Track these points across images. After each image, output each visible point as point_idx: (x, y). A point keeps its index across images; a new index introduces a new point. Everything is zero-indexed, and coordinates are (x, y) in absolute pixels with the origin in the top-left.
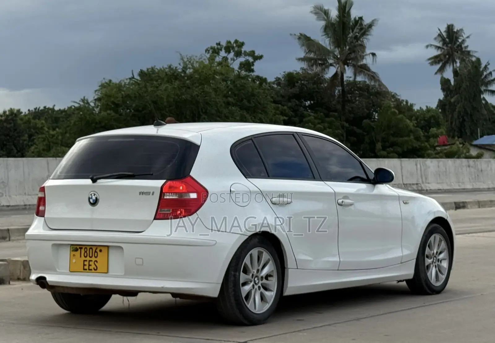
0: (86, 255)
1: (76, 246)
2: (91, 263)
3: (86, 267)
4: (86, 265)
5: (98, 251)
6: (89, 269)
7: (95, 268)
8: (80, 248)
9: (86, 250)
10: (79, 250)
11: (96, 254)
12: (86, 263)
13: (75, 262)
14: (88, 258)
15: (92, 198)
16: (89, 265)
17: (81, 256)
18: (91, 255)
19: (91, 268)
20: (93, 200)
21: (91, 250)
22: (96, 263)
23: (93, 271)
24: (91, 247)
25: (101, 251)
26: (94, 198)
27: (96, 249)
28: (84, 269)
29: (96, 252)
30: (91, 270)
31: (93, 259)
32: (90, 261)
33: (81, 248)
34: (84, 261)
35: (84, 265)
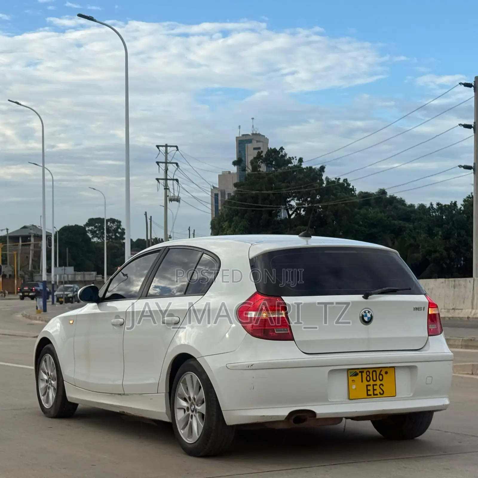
0: (368, 379)
1: (354, 371)
2: (375, 387)
3: (371, 392)
4: (369, 390)
5: (383, 373)
6: (374, 394)
7: (382, 392)
8: (360, 372)
9: (368, 373)
10: (360, 374)
11: (381, 377)
12: (369, 388)
13: (355, 389)
14: (372, 383)
15: (366, 316)
16: (374, 390)
17: (362, 381)
18: (375, 379)
19: (376, 392)
20: (368, 318)
21: (374, 373)
22: (381, 386)
23: (379, 395)
24: (374, 370)
25: (386, 373)
26: (369, 315)
27: (381, 371)
28: (368, 395)
29: (380, 374)
30: (377, 395)
31: (378, 382)
32: (373, 385)
33: (362, 372)
34: (367, 386)
35: (368, 390)
